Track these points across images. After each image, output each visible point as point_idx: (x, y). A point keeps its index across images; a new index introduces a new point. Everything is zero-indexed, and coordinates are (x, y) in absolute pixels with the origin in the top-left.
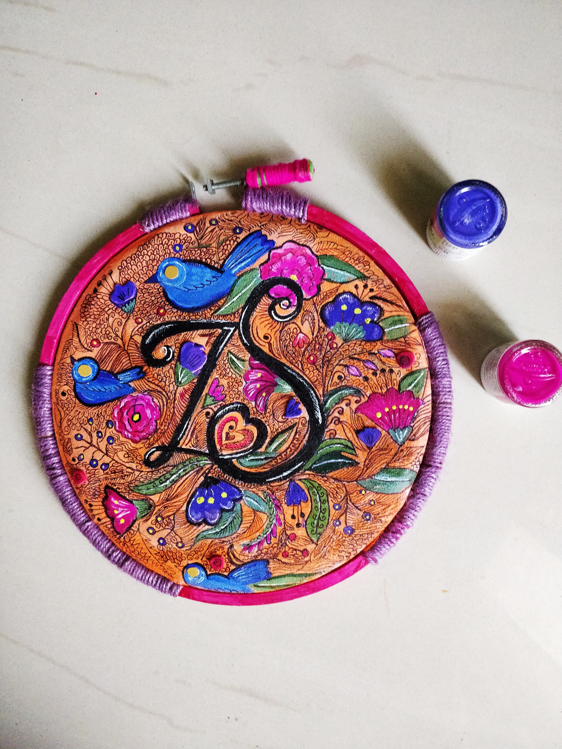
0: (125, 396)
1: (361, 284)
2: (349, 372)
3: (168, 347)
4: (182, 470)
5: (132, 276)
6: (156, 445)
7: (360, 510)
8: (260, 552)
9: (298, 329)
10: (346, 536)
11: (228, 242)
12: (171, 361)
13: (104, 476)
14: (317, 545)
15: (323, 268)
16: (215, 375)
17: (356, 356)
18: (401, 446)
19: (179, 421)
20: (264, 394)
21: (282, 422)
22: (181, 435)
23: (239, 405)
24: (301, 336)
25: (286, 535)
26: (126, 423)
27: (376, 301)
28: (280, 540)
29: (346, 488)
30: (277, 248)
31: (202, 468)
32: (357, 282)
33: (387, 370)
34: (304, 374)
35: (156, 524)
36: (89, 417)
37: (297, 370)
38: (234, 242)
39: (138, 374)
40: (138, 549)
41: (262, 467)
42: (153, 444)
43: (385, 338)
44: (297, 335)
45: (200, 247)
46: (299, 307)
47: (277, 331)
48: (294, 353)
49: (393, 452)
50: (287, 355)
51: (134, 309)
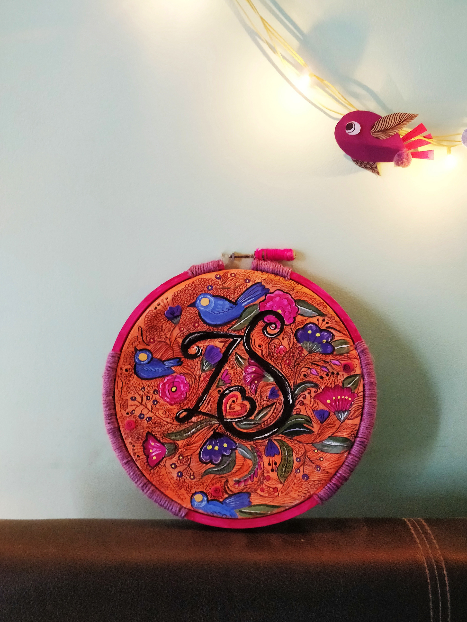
0: (168, 376)
1: (321, 319)
2: (310, 372)
3: (198, 347)
4: (200, 426)
5: (180, 301)
6: (185, 408)
7: (313, 463)
8: (245, 486)
9: (280, 342)
10: (303, 481)
11: (241, 287)
12: (199, 356)
13: (148, 425)
14: (284, 485)
15: (298, 307)
16: (226, 367)
17: (315, 363)
18: (342, 422)
19: (201, 394)
20: (256, 382)
21: (265, 401)
22: (201, 403)
23: (239, 387)
24: (281, 347)
25: (264, 476)
26: (167, 392)
27: (330, 330)
28: (259, 479)
29: (305, 447)
30: (271, 293)
31: (213, 426)
32: (318, 317)
33: (335, 372)
34: (282, 371)
35: (178, 461)
36: (142, 386)
37: (278, 368)
38: (245, 287)
39: (178, 362)
40: (163, 479)
41: (251, 429)
42: (183, 407)
43: (335, 353)
44: (280, 346)
45: (223, 288)
46: (281, 330)
47: (267, 343)
48: (277, 358)
49: (337, 426)
50: (272, 358)
51: (179, 322)
